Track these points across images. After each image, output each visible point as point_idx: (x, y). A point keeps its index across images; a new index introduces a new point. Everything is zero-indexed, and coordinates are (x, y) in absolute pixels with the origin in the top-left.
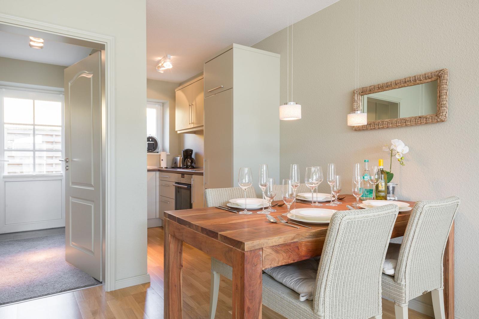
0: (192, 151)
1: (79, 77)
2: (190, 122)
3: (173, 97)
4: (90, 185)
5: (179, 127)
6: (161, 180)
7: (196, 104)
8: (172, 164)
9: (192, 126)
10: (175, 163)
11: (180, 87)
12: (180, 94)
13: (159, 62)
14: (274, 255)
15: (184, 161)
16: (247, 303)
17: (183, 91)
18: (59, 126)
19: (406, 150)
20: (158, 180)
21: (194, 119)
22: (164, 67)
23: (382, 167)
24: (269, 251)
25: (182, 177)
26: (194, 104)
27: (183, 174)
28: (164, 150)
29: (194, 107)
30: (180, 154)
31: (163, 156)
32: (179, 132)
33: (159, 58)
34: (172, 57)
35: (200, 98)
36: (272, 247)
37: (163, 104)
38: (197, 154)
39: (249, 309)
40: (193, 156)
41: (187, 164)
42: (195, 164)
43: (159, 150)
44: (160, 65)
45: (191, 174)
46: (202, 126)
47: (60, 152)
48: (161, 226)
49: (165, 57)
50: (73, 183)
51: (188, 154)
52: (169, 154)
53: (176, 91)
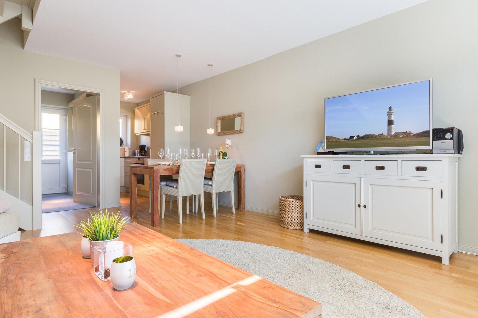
0: (145, 146)
1: (83, 106)
2: (144, 129)
3: (133, 112)
4: (90, 161)
5: (137, 131)
6: (125, 163)
7: (147, 119)
8: (132, 154)
9: (145, 131)
10: (134, 153)
11: (138, 107)
12: (137, 111)
13: (125, 93)
14: (164, 171)
15: (140, 152)
16: (155, 184)
17: (140, 110)
18: (58, 130)
19: (230, 144)
20: (123, 163)
21: (146, 127)
22: (127, 97)
23: (221, 150)
24: (162, 170)
25: (138, 160)
26: (146, 118)
27: (139, 158)
28: (127, 145)
29: (146, 120)
30: (137, 148)
31: (127, 149)
32: (137, 134)
33: (125, 92)
34: (132, 91)
35: (149, 115)
36: (163, 169)
37: (126, 116)
38: (148, 148)
39: (155, 185)
40: (146, 149)
41: (142, 153)
42: (147, 154)
43: (124, 145)
44: (125, 95)
45: (144, 158)
46: (150, 131)
47: (58, 146)
48: (125, 191)
49: (129, 92)
50: (78, 161)
51: (142, 148)
52: (130, 148)
53: (135, 109)
